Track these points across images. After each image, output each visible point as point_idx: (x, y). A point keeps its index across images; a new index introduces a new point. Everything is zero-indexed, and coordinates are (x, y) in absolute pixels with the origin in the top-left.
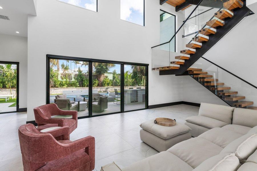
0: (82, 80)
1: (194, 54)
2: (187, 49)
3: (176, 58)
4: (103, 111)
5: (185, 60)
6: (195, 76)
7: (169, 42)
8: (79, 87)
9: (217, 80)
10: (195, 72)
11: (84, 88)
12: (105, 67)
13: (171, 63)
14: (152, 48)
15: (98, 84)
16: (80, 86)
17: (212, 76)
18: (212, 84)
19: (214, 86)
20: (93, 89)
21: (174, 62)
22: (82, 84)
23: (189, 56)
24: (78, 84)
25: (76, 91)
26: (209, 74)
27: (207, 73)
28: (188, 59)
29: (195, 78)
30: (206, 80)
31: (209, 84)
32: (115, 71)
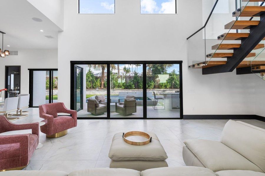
0: (138, 82)
1: (247, 38)
2: (227, 31)
3: (213, 48)
4: (131, 114)
5: (234, 49)
7: (205, 26)
8: (134, 88)
11: (139, 90)
12: (160, 68)
13: (208, 56)
14: (187, 39)
15: (155, 86)
16: (136, 88)
20: (147, 91)
22: (138, 86)
23: (239, 42)
24: (133, 86)
25: (132, 92)
28: (238, 47)
32: (174, 71)
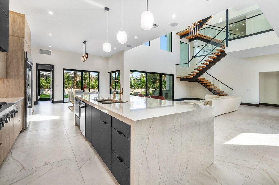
3: (192, 72)
6: (201, 82)
9: (213, 85)
10: (201, 80)
13: (189, 75)
14: (176, 65)
17: (210, 83)
18: (211, 87)
19: (212, 88)
21: (190, 75)
26: (209, 81)
27: (207, 81)
29: (201, 84)
30: (207, 85)
31: (209, 87)
